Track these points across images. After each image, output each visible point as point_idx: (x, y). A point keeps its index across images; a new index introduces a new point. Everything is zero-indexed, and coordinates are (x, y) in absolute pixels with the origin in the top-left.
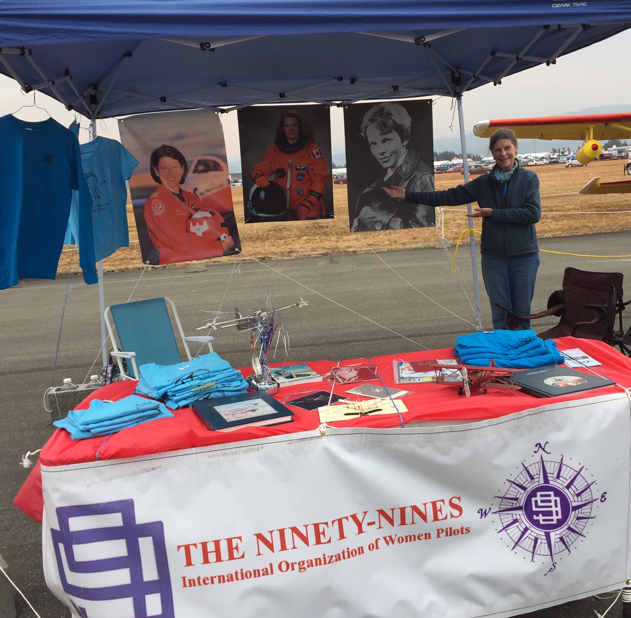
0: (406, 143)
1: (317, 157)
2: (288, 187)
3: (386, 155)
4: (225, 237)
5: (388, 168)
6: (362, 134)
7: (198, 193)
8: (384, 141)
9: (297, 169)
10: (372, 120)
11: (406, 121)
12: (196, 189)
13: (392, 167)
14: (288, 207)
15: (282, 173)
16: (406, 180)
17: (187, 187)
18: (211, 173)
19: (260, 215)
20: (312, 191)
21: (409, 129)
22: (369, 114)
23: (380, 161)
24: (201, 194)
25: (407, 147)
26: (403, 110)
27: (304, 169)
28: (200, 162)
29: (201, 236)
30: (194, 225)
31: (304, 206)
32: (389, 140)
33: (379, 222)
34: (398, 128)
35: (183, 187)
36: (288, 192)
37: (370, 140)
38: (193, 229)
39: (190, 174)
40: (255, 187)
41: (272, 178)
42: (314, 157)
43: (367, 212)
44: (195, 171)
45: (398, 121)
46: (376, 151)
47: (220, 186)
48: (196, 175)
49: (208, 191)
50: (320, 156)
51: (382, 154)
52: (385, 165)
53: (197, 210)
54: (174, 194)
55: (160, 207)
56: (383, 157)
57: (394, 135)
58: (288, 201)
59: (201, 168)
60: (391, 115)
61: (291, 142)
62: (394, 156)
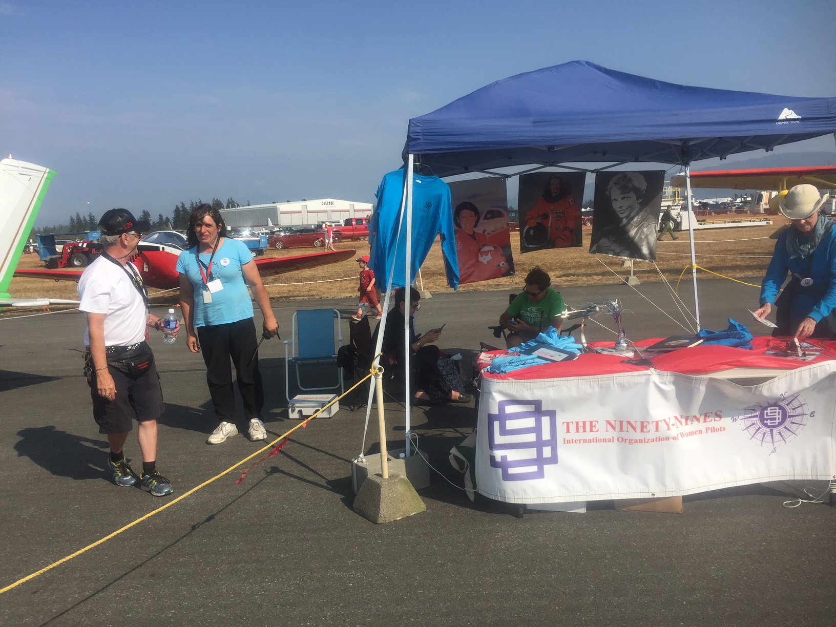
0: (640, 201)
1: (571, 204)
2: (549, 225)
3: (623, 208)
4: (503, 264)
5: (623, 218)
6: (608, 193)
7: (486, 233)
8: (623, 198)
9: (556, 213)
10: (616, 183)
11: (643, 185)
12: (485, 231)
13: (626, 217)
14: (548, 239)
15: (546, 216)
16: (636, 227)
17: (479, 230)
18: (495, 219)
19: (530, 246)
20: (567, 227)
21: (644, 192)
22: (615, 179)
23: (618, 212)
24: (488, 234)
25: (640, 204)
26: (642, 177)
27: (562, 213)
28: (488, 212)
29: (486, 263)
30: (482, 256)
31: (561, 238)
32: (627, 198)
33: (612, 250)
34: (636, 191)
35: (476, 230)
36: (549, 229)
37: (613, 197)
38: (481, 259)
39: (481, 221)
40: (527, 227)
41: (539, 220)
42: (570, 204)
43: (604, 242)
44: (485, 218)
45: (636, 184)
46: (616, 206)
47: (502, 228)
48: (485, 221)
49: (493, 231)
50: (574, 203)
51: (620, 208)
52: (622, 216)
53: (484, 245)
54: (469, 234)
55: (459, 244)
56: (621, 210)
57: (632, 195)
58: (549, 235)
59: (489, 216)
60: (632, 180)
61: (554, 195)
62: (629, 209)
